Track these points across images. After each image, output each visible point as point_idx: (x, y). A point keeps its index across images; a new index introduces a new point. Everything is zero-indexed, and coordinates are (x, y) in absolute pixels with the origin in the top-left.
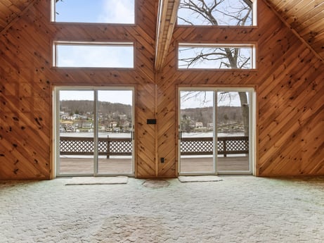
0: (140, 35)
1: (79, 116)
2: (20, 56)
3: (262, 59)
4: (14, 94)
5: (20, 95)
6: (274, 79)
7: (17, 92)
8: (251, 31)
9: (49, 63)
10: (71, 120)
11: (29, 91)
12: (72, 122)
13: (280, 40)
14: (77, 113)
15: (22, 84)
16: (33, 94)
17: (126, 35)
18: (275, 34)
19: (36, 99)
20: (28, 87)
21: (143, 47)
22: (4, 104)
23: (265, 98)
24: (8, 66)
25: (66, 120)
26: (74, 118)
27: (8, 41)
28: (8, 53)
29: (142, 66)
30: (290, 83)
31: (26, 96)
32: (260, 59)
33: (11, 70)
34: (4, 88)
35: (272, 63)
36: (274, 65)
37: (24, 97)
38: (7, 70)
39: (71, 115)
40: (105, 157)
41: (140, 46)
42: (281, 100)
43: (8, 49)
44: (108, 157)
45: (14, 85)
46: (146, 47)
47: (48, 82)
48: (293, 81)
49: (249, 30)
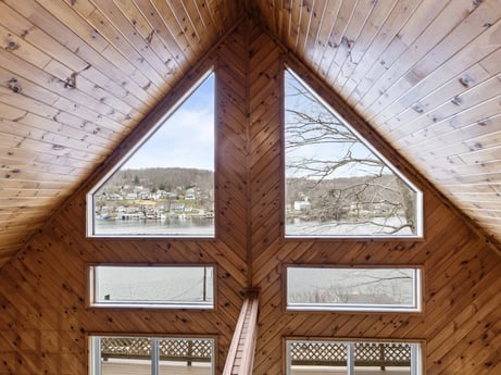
0: (222, 255)
1: (164, 192)
2: (43, 291)
3: (433, 294)
4: (33, 348)
5: (43, 350)
6: (456, 329)
7: (39, 345)
8: (413, 246)
9: (83, 299)
10: (153, 200)
11: (56, 344)
12: (154, 203)
13: (466, 262)
14: (162, 188)
15: (44, 334)
16: (60, 349)
17: (201, 255)
18: (457, 250)
19: (65, 356)
20: (53, 337)
21: (228, 275)
22: (20, 362)
23: (439, 362)
24: (26, 306)
25: (147, 199)
26: (158, 197)
27: (26, 269)
28: (25, 286)
29: (227, 305)
30: (485, 336)
31: (51, 351)
32: (429, 293)
33: (29, 312)
34: (19, 338)
35: (452, 303)
36: (455, 306)
37: (48, 352)
38: (23, 311)
39: (154, 191)
40: (185, 364)
41: (222, 273)
42: (469, 366)
43: (25, 280)
44: (189, 364)
45: (33, 334)
46: (232, 273)
47: (82, 330)
48: (490, 333)
49: (408, 245)
